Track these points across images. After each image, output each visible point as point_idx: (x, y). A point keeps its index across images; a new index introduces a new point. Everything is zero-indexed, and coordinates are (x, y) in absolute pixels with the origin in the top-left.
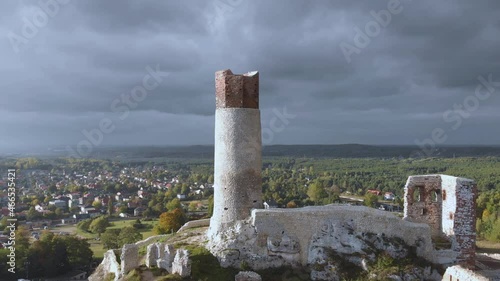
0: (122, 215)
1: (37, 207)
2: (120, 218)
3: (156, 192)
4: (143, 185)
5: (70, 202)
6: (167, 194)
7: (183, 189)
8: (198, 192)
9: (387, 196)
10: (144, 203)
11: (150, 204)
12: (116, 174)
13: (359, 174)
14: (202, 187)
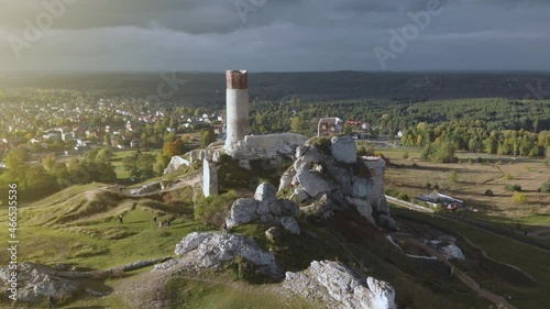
0: (119, 146)
1: (33, 141)
2: (118, 150)
3: (144, 126)
4: (129, 118)
5: (63, 136)
6: (156, 127)
7: (171, 123)
8: (187, 125)
9: (364, 126)
10: (137, 135)
11: (143, 136)
12: (95, 107)
13: (343, 105)
14: (189, 120)
